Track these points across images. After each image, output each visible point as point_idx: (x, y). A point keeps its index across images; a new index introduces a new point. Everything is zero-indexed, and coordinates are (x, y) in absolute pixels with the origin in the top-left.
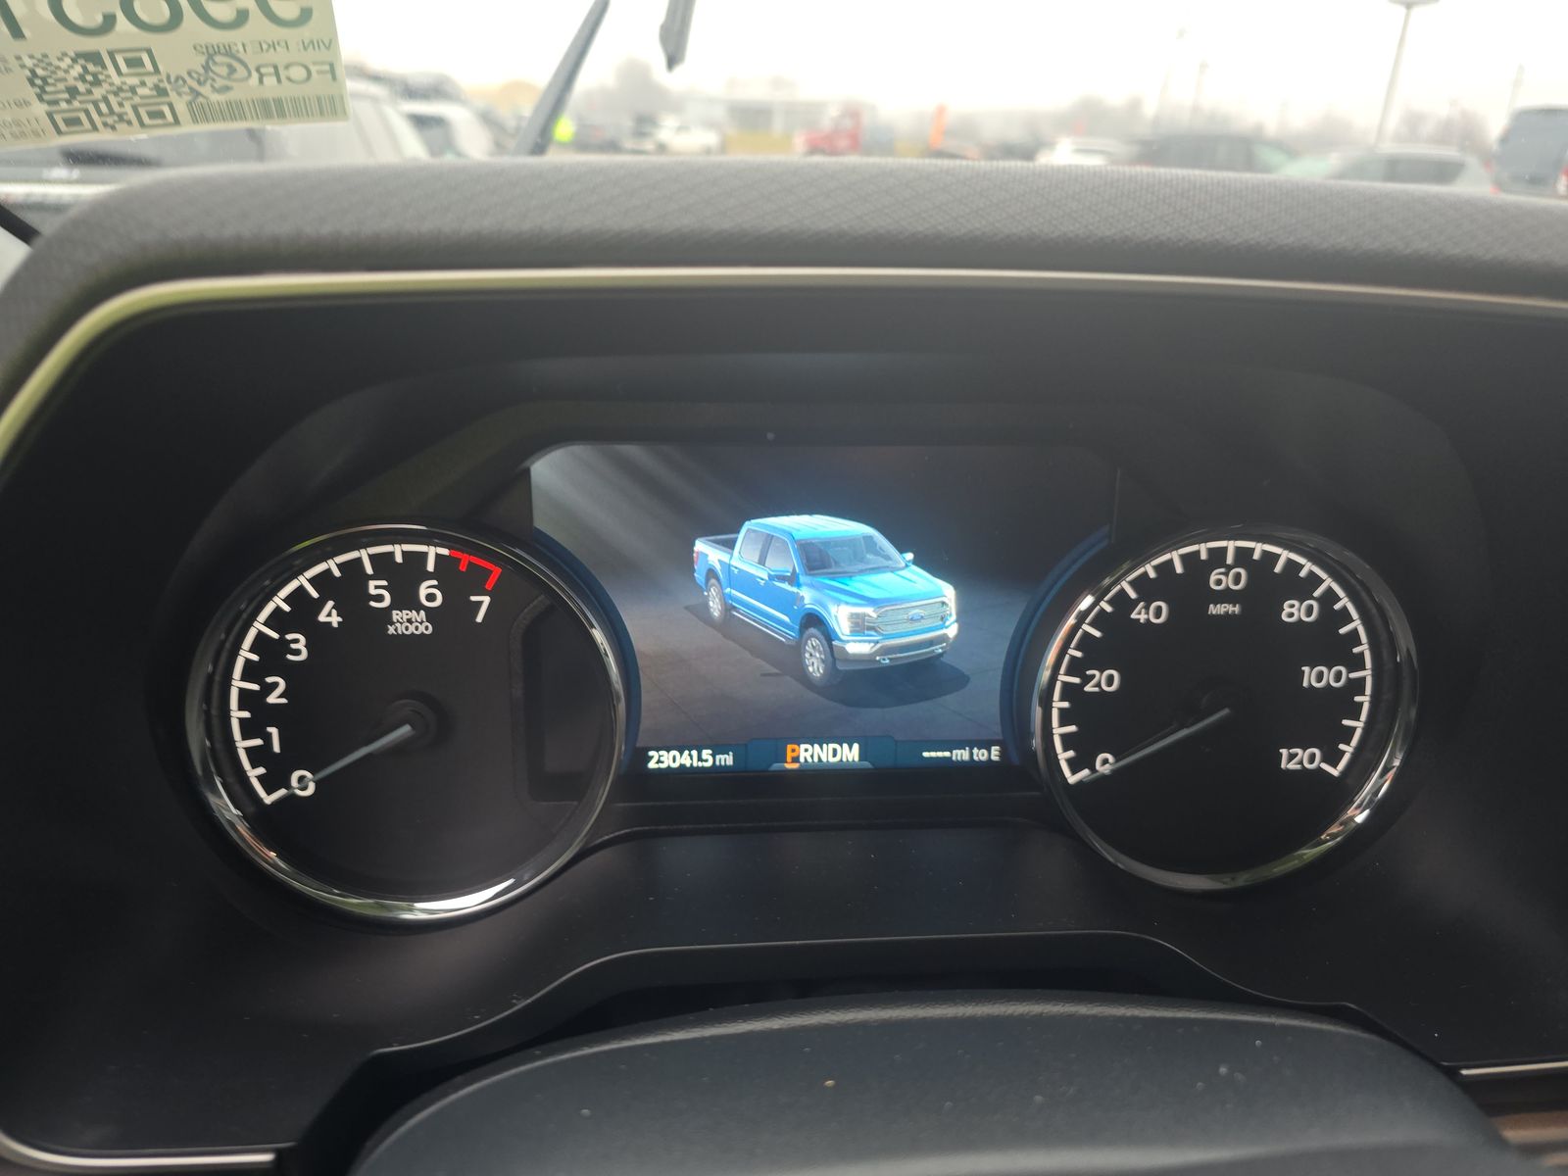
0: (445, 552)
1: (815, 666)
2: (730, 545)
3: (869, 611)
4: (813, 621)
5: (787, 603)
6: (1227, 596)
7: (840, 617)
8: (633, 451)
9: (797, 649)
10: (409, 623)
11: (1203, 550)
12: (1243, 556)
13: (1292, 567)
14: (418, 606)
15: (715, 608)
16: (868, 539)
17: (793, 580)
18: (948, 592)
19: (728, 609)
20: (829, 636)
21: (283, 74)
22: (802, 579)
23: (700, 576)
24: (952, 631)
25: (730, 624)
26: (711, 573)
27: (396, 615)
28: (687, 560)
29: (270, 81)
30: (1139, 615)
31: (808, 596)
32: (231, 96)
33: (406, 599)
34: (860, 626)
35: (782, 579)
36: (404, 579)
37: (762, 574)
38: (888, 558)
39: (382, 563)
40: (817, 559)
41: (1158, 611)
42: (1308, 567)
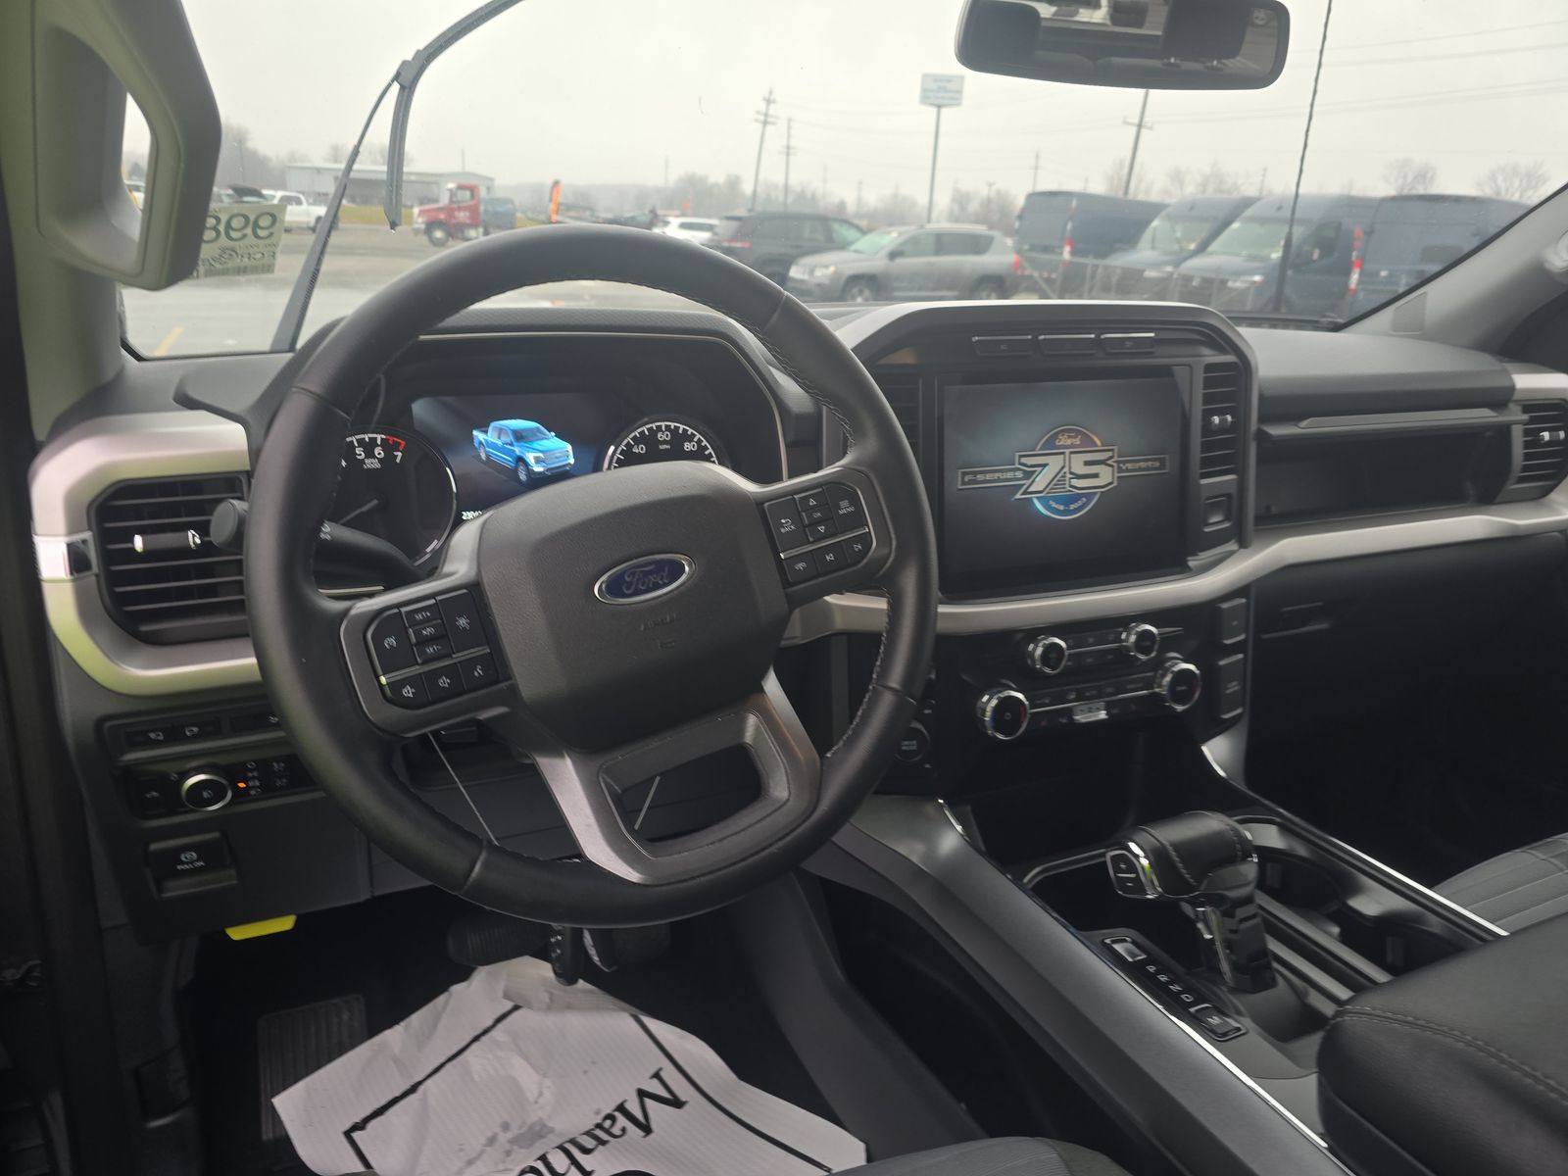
0: (383, 436)
1: (523, 477)
2: (486, 432)
3: (541, 455)
4: (521, 460)
5: (510, 453)
6: (665, 442)
7: (530, 457)
8: (448, 399)
9: (515, 471)
10: (372, 464)
11: (654, 426)
12: (668, 428)
13: (685, 431)
14: (374, 457)
15: (483, 456)
16: (538, 428)
17: (511, 444)
18: (569, 447)
19: (488, 456)
20: (526, 465)
21: (252, 256)
22: (515, 444)
23: (476, 445)
24: (572, 461)
25: (489, 461)
26: (481, 443)
27: (366, 461)
28: (472, 437)
29: (246, 260)
30: (635, 450)
31: (517, 450)
32: (225, 266)
33: (370, 454)
34: (538, 460)
35: (507, 444)
36: (369, 448)
37: (499, 443)
38: (545, 435)
39: (361, 442)
40: (519, 436)
41: (642, 449)
42: (690, 431)
